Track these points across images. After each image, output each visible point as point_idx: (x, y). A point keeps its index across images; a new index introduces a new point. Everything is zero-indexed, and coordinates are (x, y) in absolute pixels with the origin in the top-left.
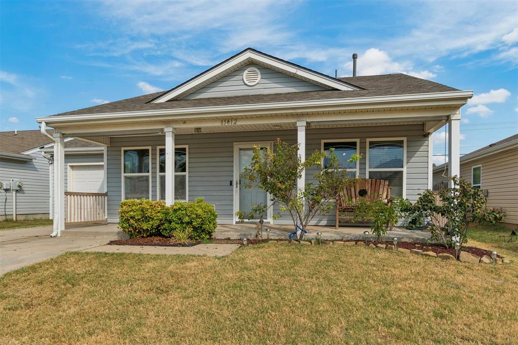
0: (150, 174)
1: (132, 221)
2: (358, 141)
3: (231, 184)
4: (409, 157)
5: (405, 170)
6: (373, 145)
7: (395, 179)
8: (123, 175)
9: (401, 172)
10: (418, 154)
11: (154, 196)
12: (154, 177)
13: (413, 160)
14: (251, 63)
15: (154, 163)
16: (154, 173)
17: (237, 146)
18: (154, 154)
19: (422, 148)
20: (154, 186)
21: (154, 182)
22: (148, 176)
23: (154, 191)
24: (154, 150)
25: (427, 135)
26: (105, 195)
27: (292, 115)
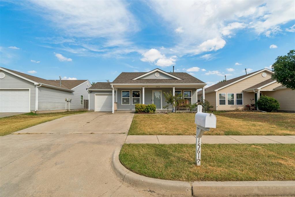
0: (130, 98)
1: (139, 109)
2: (182, 91)
3: (152, 100)
4: (192, 95)
5: (192, 97)
6: (184, 91)
7: (190, 100)
8: (122, 98)
9: (191, 98)
10: (194, 94)
11: (131, 103)
12: (131, 98)
13: (193, 95)
14: (157, 71)
15: (131, 95)
16: (131, 97)
17: (153, 91)
18: (131, 92)
19: (195, 93)
20: (131, 101)
21: (131, 100)
22: (129, 98)
23: (131, 102)
24: (131, 91)
25: (196, 90)
26: (117, 103)
27: (172, 86)
